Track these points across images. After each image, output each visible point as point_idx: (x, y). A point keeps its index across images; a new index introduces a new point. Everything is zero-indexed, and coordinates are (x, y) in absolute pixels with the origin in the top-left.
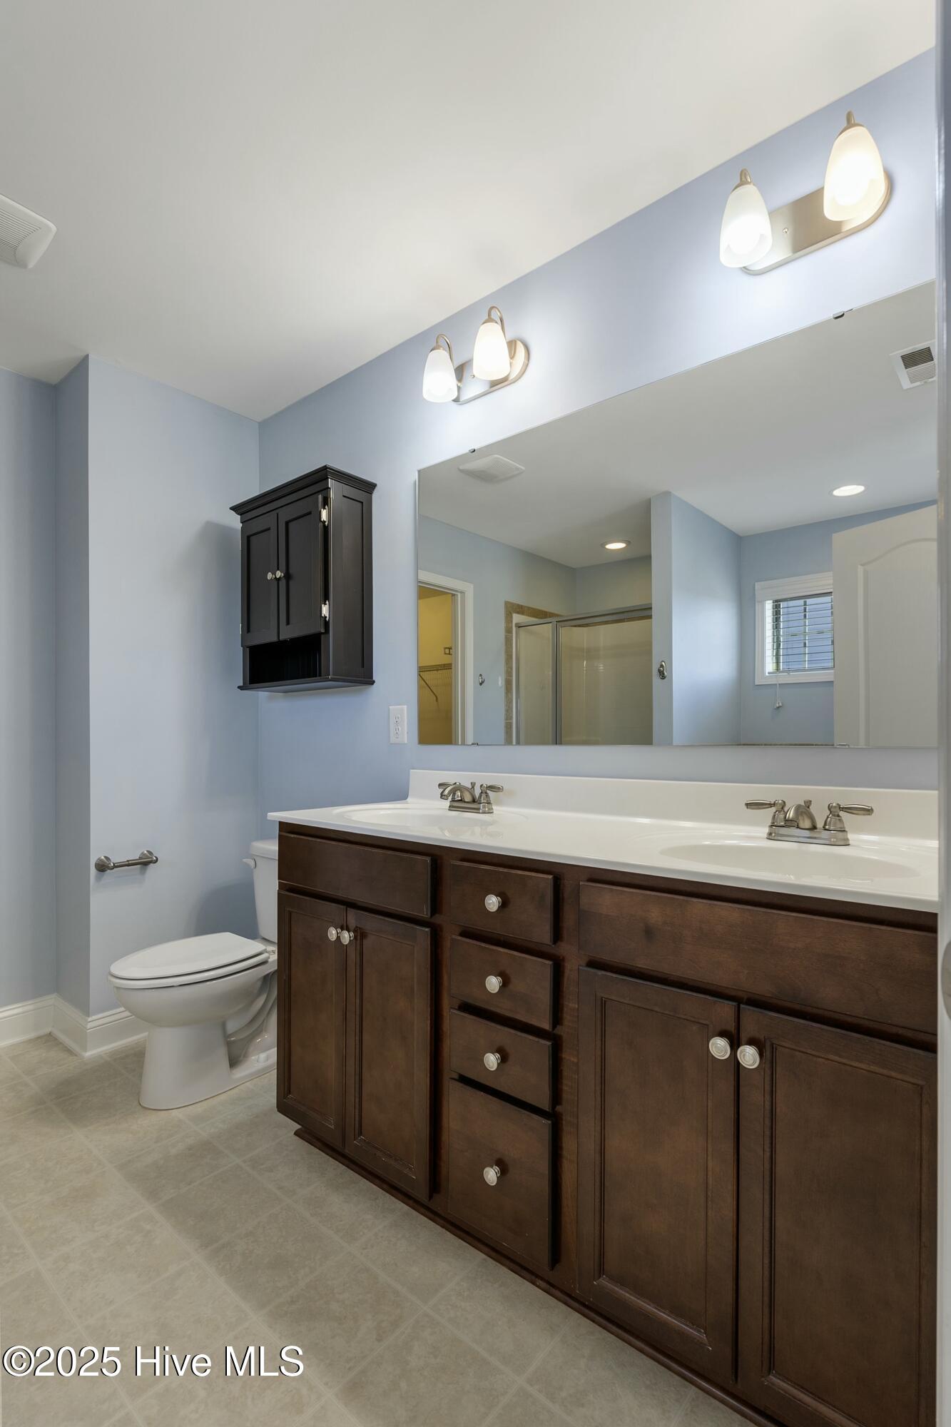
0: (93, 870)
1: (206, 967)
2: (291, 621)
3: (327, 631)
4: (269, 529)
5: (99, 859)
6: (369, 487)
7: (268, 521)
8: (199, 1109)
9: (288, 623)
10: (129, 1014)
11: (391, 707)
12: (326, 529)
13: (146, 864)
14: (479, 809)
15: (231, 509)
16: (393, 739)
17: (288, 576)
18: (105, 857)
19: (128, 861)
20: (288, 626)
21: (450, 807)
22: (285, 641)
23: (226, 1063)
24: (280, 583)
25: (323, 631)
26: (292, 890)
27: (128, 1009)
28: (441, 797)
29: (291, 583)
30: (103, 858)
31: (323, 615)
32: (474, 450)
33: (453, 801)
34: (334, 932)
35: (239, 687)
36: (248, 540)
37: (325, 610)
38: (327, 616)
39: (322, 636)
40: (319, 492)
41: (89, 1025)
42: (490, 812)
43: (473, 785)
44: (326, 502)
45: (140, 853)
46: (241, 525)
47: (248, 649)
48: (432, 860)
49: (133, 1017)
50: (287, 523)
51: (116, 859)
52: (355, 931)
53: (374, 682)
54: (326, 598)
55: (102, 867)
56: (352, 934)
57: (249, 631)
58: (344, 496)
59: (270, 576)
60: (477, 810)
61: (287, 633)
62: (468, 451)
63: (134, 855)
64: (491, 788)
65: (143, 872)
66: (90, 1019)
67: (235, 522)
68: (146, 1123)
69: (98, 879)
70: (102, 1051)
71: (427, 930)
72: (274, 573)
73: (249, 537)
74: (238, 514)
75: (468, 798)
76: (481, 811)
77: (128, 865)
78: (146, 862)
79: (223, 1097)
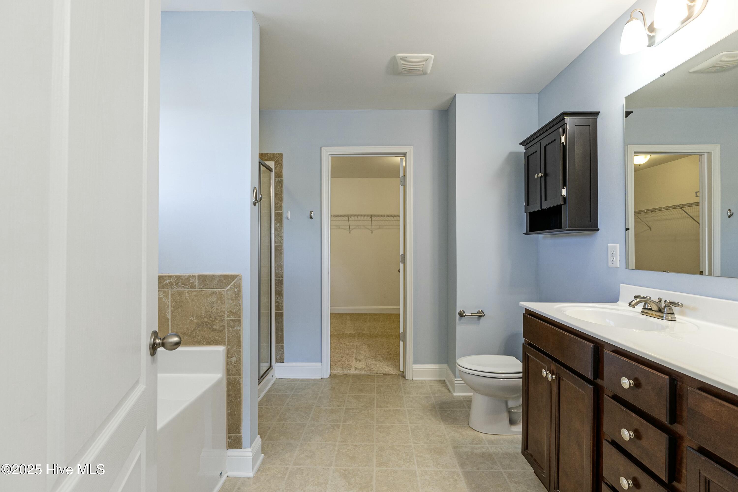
0: (458, 316)
1: (500, 372)
2: (547, 199)
3: (565, 203)
4: (536, 151)
5: (460, 311)
6: (595, 115)
7: (536, 147)
8: (492, 437)
9: (546, 200)
10: (463, 382)
11: (608, 245)
12: (564, 146)
13: (480, 316)
14: (663, 317)
15: (520, 144)
16: (610, 264)
17: (546, 175)
18: (463, 311)
19: (471, 314)
20: (546, 201)
21: (642, 312)
22: (544, 210)
23: (507, 422)
24: (542, 178)
25: (562, 203)
26: (530, 345)
27: (463, 380)
28: (629, 306)
29: (548, 178)
30: (462, 310)
31: (562, 195)
32: (664, 74)
33: (644, 308)
34: (544, 372)
35: (524, 233)
36: (528, 158)
37: (564, 192)
38: (565, 195)
39: (563, 206)
40: (559, 128)
41: (456, 382)
42: (673, 320)
43: (660, 300)
44: (564, 132)
45: (478, 311)
46: (525, 151)
47: (528, 214)
48: (594, 346)
49: (465, 384)
50: (545, 147)
51: (467, 312)
52: (556, 375)
53: (599, 229)
54: (564, 185)
55: (461, 315)
56: (554, 376)
57: (528, 205)
58: (576, 125)
59: (536, 176)
60: (661, 317)
61: (546, 205)
62: (659, 76)
63: (475, 312)
64: (672, 303)
65: (479, 319)
66: (456, 379)
67: (522, 149)
68: (468, 433)
69: (460, 320)
70: (461, 395)
71: (591, 387)
72: (538, 174)
73: (528, 157)
74: (523, 146)
75: (655, 308)
76: (664, 318)
77: (471, 316)
78: (480, 315)
79: (505, 437)
